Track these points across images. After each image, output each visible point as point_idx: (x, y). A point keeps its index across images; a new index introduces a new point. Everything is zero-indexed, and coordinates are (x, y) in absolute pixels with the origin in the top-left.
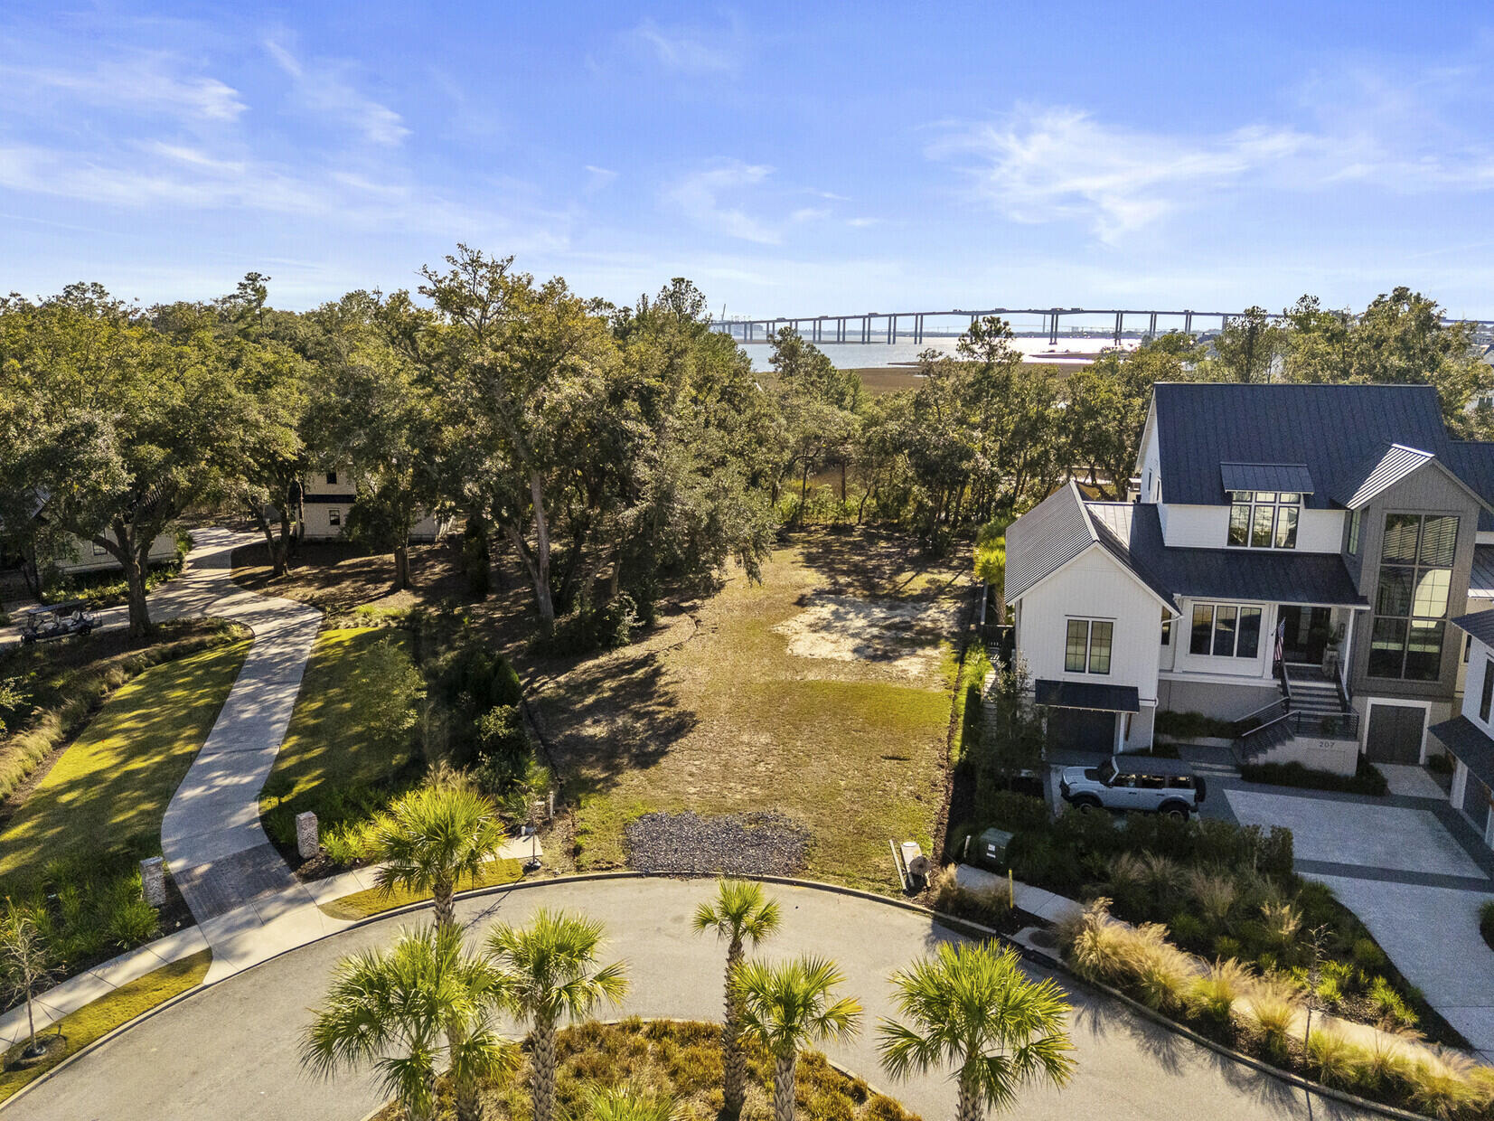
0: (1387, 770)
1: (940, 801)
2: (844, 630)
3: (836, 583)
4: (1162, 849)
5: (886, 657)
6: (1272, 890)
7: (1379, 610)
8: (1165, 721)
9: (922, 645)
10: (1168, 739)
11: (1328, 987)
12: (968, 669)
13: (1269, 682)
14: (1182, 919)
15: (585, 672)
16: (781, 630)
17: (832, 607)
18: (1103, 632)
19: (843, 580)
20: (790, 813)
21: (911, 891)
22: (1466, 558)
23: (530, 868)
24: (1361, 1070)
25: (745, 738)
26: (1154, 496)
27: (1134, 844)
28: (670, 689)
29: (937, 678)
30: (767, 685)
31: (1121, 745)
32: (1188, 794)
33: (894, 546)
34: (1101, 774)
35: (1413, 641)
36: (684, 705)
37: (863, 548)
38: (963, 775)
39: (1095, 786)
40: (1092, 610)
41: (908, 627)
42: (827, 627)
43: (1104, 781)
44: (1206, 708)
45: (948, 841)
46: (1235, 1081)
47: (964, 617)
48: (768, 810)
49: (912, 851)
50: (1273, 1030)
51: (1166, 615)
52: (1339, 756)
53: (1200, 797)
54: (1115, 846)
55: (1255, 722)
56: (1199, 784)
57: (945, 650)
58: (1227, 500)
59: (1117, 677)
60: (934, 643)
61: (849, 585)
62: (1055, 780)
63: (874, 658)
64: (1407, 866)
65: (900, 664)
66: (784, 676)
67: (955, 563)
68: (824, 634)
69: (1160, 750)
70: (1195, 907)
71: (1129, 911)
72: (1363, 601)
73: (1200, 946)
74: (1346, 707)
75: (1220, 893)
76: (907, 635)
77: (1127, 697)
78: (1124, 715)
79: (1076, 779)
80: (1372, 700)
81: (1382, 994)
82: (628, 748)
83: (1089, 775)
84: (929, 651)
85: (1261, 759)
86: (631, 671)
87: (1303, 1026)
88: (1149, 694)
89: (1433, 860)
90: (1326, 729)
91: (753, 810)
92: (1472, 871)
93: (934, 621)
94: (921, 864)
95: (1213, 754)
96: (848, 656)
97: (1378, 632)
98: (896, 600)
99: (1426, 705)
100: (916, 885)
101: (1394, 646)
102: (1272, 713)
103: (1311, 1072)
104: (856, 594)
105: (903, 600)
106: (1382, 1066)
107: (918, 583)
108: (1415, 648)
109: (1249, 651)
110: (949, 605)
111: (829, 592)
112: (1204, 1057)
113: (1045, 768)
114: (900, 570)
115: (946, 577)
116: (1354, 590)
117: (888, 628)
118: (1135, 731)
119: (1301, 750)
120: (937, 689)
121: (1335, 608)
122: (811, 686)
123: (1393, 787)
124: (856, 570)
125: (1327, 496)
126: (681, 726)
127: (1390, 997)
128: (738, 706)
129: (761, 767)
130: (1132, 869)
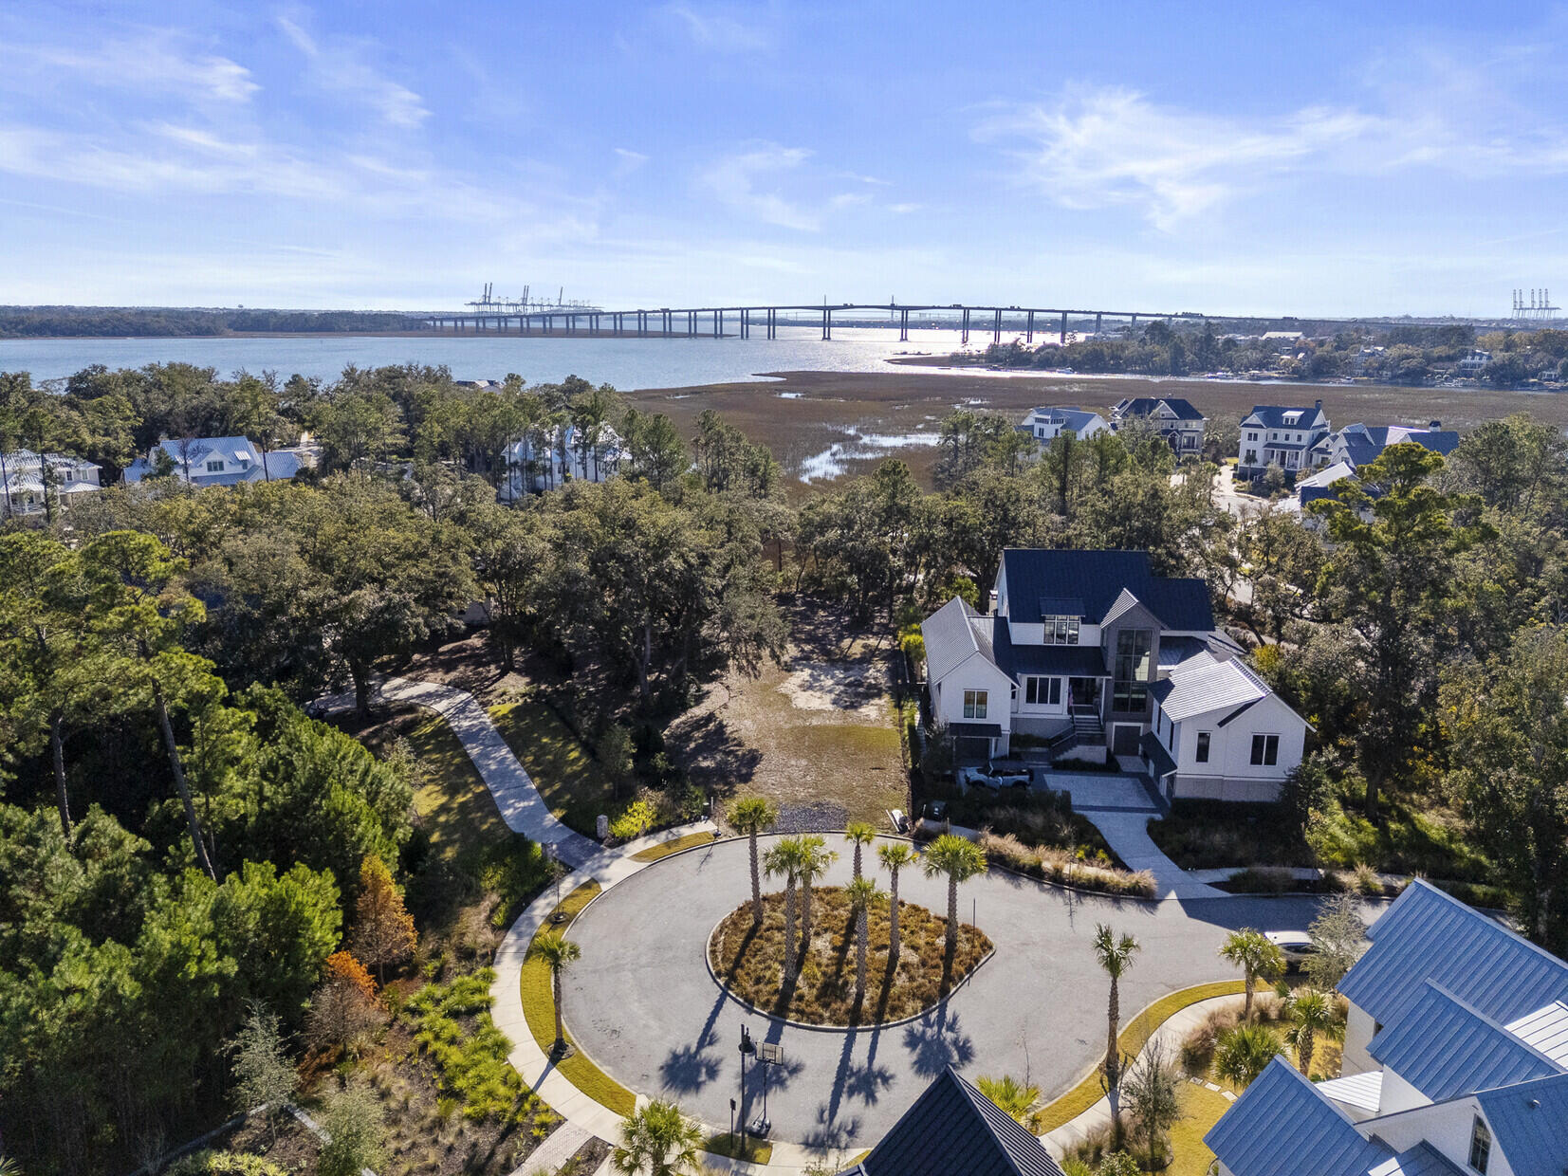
0: (1122, 760)
1: (906, 789)
2: (822, 688)
3: (802, 651)
4: (1014, 804)
5: (853, 706)
6: (1061, 818)
7: (1116, 678)
8: (1014, 739)
9: (873, 696)
10: (1016, 749)
11: (1081, 854)
12: (906, 713)
13: (1066, 716)
14: (1022, 834)
15: (678, 727)
16: (783, 691)
17: (808, 671)
18: (983, 698)
19: (807, 648)
20: (833, 801)
21: (902, 832)
22: (1156, 645)
23: (716, 835)
24: (1089, 880)
25: (793, 762)
26: (1005, 612)
27: (1001, 803)
28: (735, 735)
29: (887, 719)
30: (792, 729)
31: (993, 755)
32: (1025, 778)
33: (830, 615)
34: (984, 771)
35: (1134, 692)
36: (748, 746)
37: (808, 617)
38: (915, 776)
39: (982, 777)
40: (977, 686)
41: (861, 685)
42: (811, 687)
43: (986, 774)
44: (1037, 731)
45: (914, 807)
46: (1042, 890)
47: (893, 673)
48: (821, 799)
49: (898, 814)
50: (1058, 870)
51: (1013, 687)
52: (1097, 754)
53: (1031, 779)
54: (991, 806)
55: (1060, 737)
56: (1031, 772)
57: (885, 700)
58: (1042, 620)
59: (990, 719)
60: (879, 695)
61: (812, 652)
62: (962, 775)
63: (846, 708)
64: (1121, 805)
65: (864, 710)
66: (799, 723)
67: (875, 629)
68: (810, 692)
69: (1013, 756)
70: (1028, 828)
71: (1000, 831)
72: (1109, 674)
73: (1030, 842)
74: (1102, 729)
75: (1037, 820)
76: (861, 690)
77: (996, 730)
78: (994, 739)
79: (974, 774)
80: (1115, 724)
81: (1101, 854)
82: (731, 772)
83: (979, 771)
84: (876, 701)
85: (1062, 757)
86: (706, 725)
87: (1069, 869)
88: (1006, 728)
89: (1134, 801)
90: (1091, 741)
91: (813, 800)
92: (1150, 805)
93: (875, 678)
94: (904, 820)
95: (1039, 756)
96: (831, 707)
97: (1118, 688)
98: (846, 663)
99: (1141, 725)
100: (903, 830)
101: (1125, 696)
102: (1067, 733)
103: (1070, 884)
104: (817, 659)
105: (852, 662)
106: (1097, 879)
107: (856, 647)
108: (1134, 696)
109: (1056, 700)
110: (882, 666)
111: (801, 659)
112: (1032, 883)
113: (956, 770)
114: (840, 638)
115: (873, 642)
116: (1104, 667)
117: (849, 685)
118: (1000, 747)
119: (1081, 752)
120: (889, 726)
121: (1098, 678)
122: (815, 728)
123: (1125, 768)
124: (811, 639)
125: (1092, 618)
126: (753, 759)
127: (1104, 856)
128: (780, 744)
129: (808, 778)
130: (1001, 814)
